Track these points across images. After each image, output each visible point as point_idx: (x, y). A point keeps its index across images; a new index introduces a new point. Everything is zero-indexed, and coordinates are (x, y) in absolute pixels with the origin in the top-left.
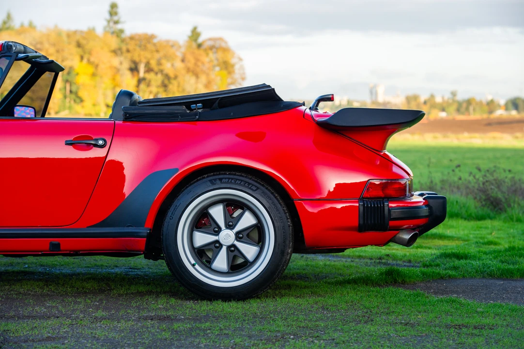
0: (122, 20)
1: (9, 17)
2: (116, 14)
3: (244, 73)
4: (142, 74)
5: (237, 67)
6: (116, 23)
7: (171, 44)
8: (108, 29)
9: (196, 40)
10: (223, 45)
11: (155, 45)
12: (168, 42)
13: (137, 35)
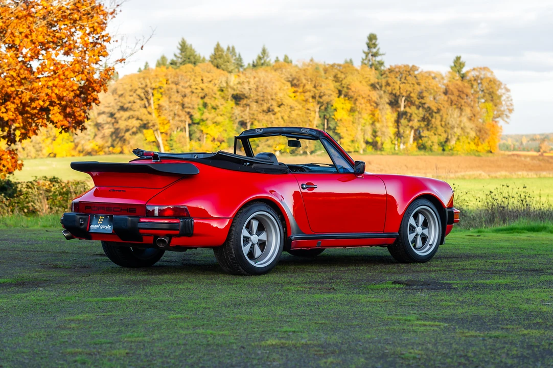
0: (381, 52)
1: (264, 52)
2: (375, 45)
3: (512, 105)
4: (402, 109)
5: (504, 98)
6: (374, 55)
7: (433, 75)
8: (366, 62)
9: (459, 71)
10: (489, 75)
11: (415, 77)
12: (429, 73)
13: (396, 67)
